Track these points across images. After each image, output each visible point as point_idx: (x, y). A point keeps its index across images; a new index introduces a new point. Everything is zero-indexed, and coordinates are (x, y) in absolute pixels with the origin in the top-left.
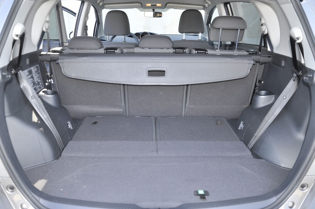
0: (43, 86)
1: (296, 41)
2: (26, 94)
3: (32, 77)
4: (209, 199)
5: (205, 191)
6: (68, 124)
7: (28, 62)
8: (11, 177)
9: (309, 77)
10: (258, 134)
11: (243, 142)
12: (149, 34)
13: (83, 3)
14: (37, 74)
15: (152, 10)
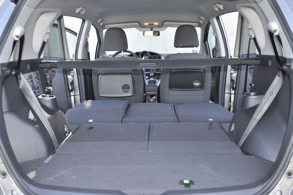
0: (42, 91)
1: (274, 34)
2: (25, 95)
3: (32, 81)
4: (192, 187)
5: (190, 181)
6: (64, 127)
7: (28, 67)
8: (3, 163)
9: (288, 66)
10: (247, 132)
11: (234, 142)
12: (148, 53)
13: (84, 21)
14: (37, 79)
15: (150, 29)
